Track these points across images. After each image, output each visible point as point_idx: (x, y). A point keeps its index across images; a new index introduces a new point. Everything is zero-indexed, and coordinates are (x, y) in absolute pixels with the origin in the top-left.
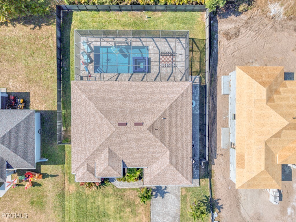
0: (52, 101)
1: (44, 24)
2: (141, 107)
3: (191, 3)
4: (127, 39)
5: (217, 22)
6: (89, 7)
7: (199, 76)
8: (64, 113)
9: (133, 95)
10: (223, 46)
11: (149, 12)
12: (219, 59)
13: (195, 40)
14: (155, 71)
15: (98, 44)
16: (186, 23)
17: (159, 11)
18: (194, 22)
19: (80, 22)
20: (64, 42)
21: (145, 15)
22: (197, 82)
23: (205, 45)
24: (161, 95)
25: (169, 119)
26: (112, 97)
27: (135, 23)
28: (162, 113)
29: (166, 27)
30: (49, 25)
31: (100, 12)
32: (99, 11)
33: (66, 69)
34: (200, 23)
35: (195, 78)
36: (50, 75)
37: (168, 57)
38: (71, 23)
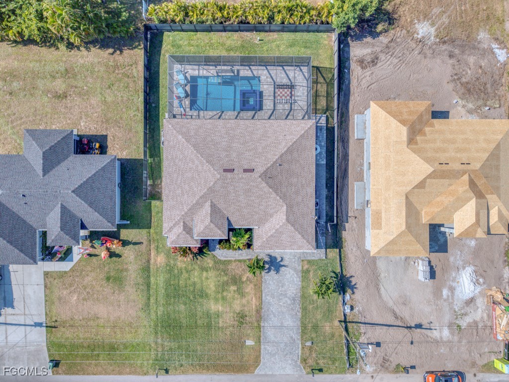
0: (135, 147)
1: (126, 48)
2: (251, 151)
3: (315, 21)
4: (233, 67)
5: (349, 46)
6: (184, 27)
7: (325, 115)
8: (151, 163)
9: (241, 137)
10: (357, 77)
11: (261, 33)
12: (351, 94)
13: (320, 69)
14: (268, 108)
15: (196, 73)
16: (309, 47)
17: (274, 31)
18: (319, 45)
19: (172, 46)
20: (152, 71)
21: (256, 37)
22: (323, 122)
23: (333, 75)
24: (276, 137)
25: (285, 166)
26: (214, 138)
27: (243, 46)
28: (277, 157)
29: (284, 52)
30: (132, 49)
31: (199, 33)
32: (197, 31)
33: (153, 105)
34: (326, 47)
35: (321, 117)
36: (134, 113)
37: (286, 90)
38: (161, 46)
